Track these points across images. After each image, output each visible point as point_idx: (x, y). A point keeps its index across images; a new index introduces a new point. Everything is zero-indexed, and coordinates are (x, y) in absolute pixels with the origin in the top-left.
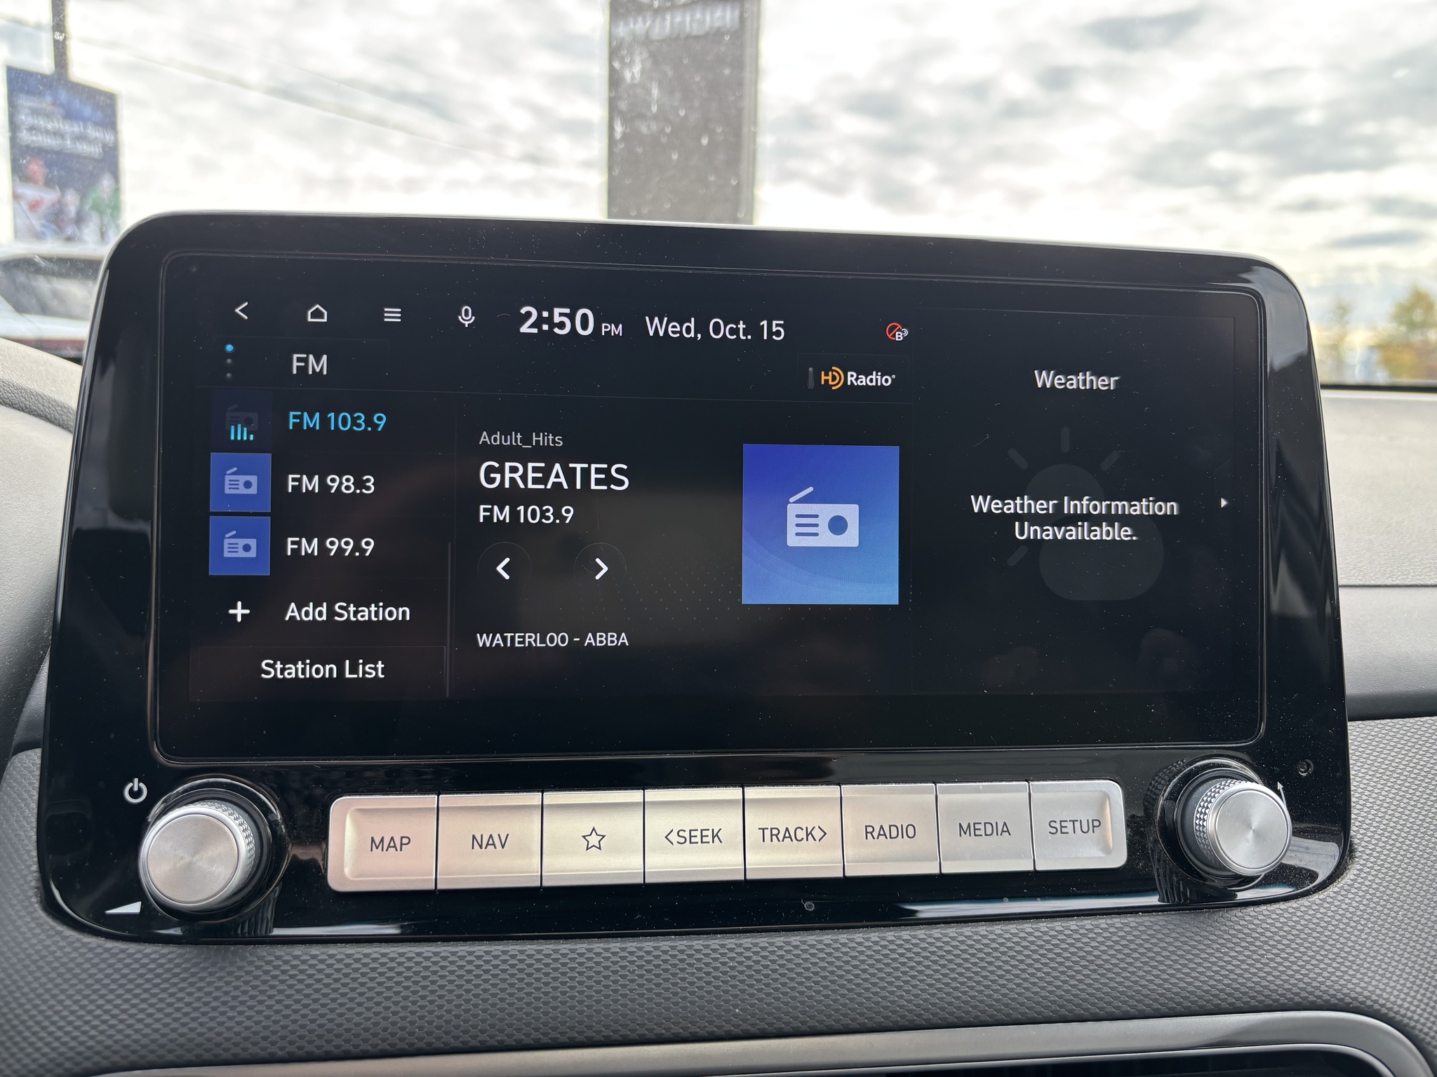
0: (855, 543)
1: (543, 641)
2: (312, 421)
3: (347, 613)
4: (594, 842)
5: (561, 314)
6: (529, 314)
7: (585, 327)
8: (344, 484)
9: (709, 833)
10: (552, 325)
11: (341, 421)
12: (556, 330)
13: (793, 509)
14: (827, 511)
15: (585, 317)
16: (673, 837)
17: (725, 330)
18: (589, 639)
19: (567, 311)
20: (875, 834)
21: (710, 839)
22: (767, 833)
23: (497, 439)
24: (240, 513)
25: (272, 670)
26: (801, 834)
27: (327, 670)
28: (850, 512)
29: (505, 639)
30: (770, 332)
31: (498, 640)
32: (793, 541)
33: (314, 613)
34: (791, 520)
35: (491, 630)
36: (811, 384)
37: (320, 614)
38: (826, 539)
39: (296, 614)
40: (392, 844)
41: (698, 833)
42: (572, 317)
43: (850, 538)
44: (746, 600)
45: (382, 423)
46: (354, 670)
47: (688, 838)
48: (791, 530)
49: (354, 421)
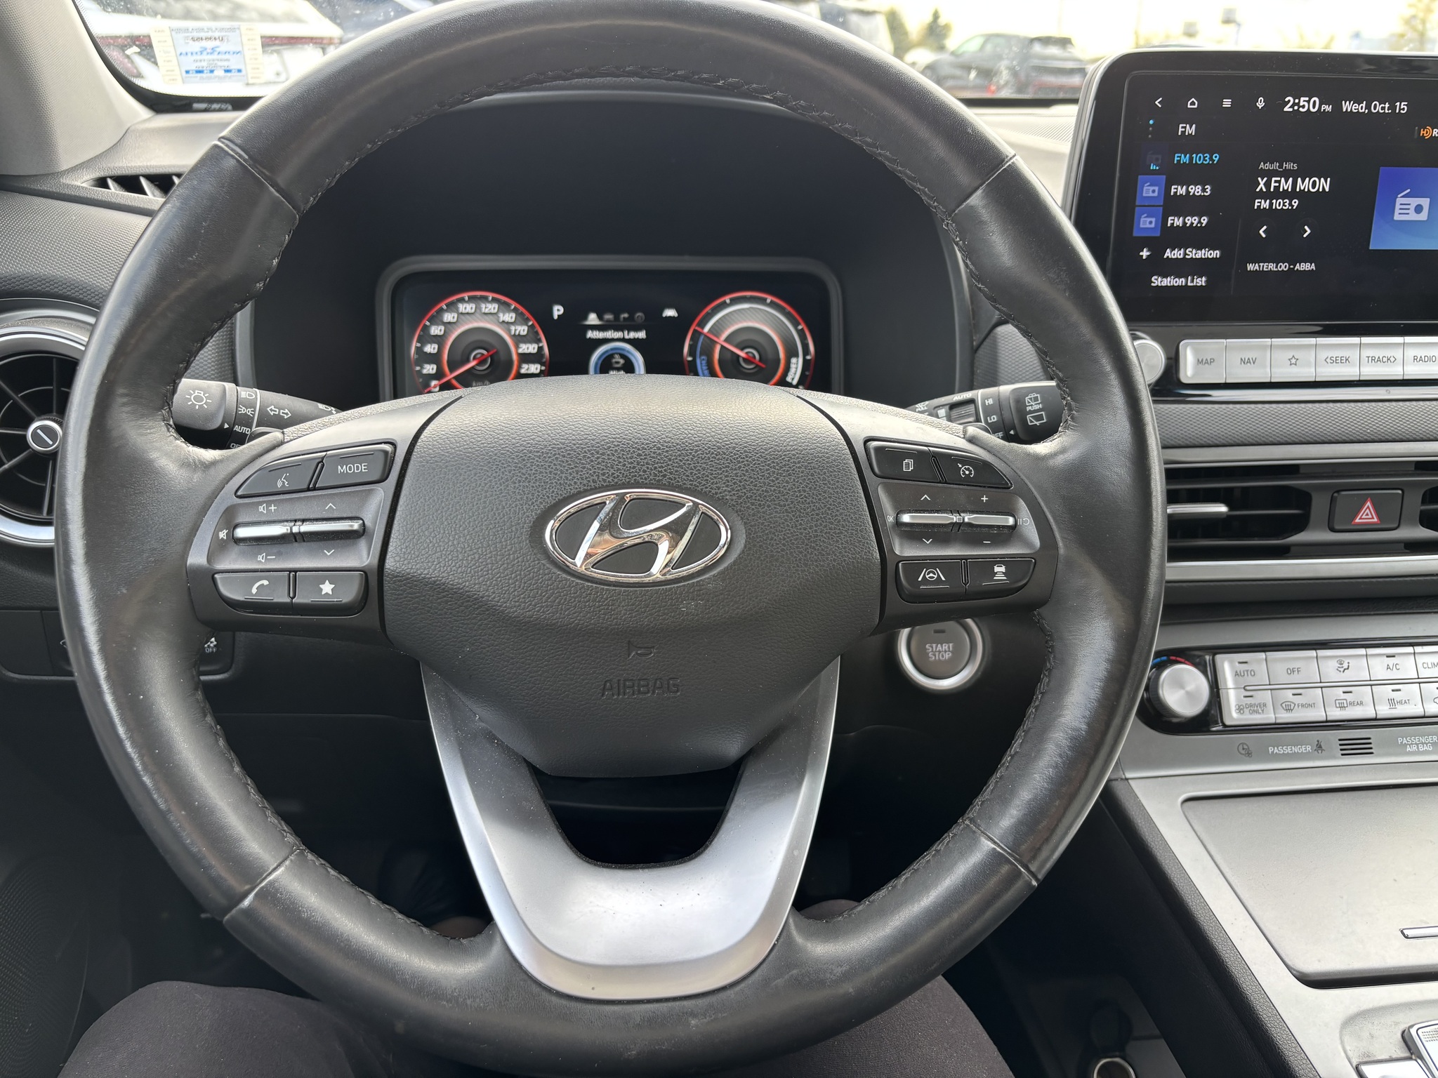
0: (1425, 219)
1: (1277, 267)
2: (1185, 159)
3: (1193, 254)
4: (1293, 362)
5: (1304, 101)
6: (1289, 101)
7: (1314, 107)
8: (1196, 190)
9: (1344, 359)
10: (1299, 107)
11: (1199, 159)
12: (1301, 109)
13: (1399, 201)
14: (1415, 202)
15: (1315, 102)
16: (1328, 360)
17: (1379, 108)
18: (1297, 267)
19: (1307, 99)
20: (1418, 360)
21: (1344, 361)
22: (1370, 359)
23: (1268, 166)
24: (1149, 206)
25: (1157, 281)
26: (1385, 359)
27: (1180, 282)
28: (1425, 202)
29: (1259, 266)
30: (1400, 109)
31: (1257, 267)
32: (1397, 217)
33: (1177, 254)
34: (1398, 206)
35: (1254, 262)
36: (1416, 136)
37: (1180, 254)
38: (1413, 216)
39: (1169, 254)
40: (1207, 362)
41: (1339, 359)
42: (1308, 102)
43: (1423, 216)
44: (1371, 248)
45: (1216, 159)
46: (1192, 281)
47: (1335, 361)
48: (1397, 211)
49: (1204, 157)
